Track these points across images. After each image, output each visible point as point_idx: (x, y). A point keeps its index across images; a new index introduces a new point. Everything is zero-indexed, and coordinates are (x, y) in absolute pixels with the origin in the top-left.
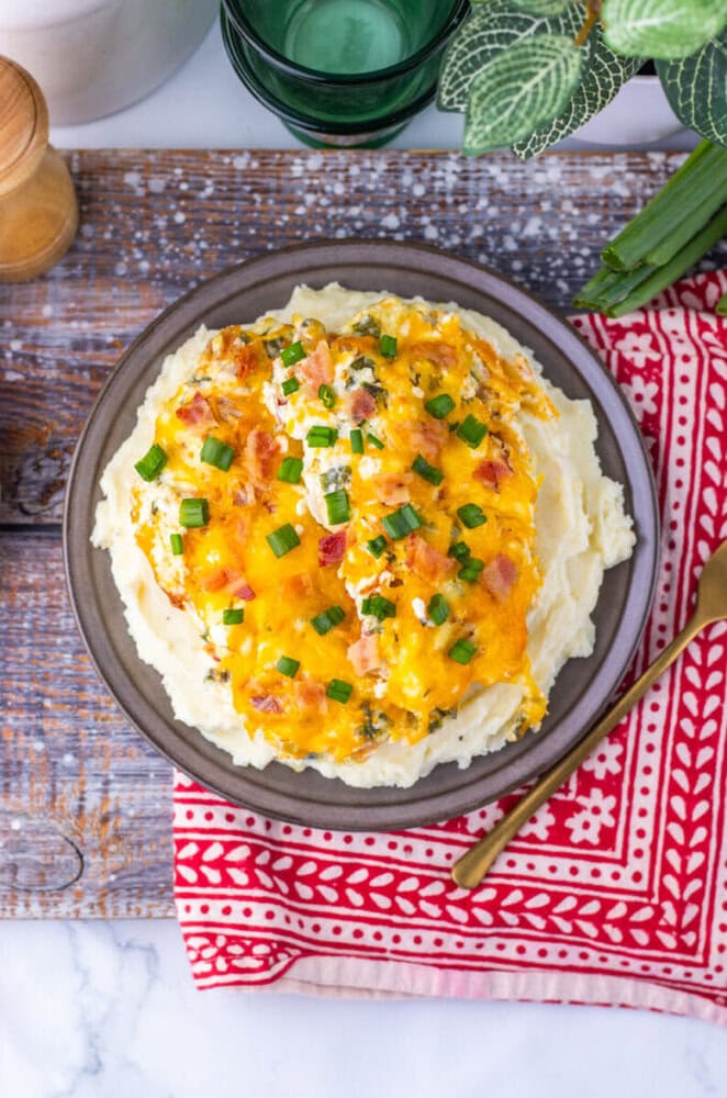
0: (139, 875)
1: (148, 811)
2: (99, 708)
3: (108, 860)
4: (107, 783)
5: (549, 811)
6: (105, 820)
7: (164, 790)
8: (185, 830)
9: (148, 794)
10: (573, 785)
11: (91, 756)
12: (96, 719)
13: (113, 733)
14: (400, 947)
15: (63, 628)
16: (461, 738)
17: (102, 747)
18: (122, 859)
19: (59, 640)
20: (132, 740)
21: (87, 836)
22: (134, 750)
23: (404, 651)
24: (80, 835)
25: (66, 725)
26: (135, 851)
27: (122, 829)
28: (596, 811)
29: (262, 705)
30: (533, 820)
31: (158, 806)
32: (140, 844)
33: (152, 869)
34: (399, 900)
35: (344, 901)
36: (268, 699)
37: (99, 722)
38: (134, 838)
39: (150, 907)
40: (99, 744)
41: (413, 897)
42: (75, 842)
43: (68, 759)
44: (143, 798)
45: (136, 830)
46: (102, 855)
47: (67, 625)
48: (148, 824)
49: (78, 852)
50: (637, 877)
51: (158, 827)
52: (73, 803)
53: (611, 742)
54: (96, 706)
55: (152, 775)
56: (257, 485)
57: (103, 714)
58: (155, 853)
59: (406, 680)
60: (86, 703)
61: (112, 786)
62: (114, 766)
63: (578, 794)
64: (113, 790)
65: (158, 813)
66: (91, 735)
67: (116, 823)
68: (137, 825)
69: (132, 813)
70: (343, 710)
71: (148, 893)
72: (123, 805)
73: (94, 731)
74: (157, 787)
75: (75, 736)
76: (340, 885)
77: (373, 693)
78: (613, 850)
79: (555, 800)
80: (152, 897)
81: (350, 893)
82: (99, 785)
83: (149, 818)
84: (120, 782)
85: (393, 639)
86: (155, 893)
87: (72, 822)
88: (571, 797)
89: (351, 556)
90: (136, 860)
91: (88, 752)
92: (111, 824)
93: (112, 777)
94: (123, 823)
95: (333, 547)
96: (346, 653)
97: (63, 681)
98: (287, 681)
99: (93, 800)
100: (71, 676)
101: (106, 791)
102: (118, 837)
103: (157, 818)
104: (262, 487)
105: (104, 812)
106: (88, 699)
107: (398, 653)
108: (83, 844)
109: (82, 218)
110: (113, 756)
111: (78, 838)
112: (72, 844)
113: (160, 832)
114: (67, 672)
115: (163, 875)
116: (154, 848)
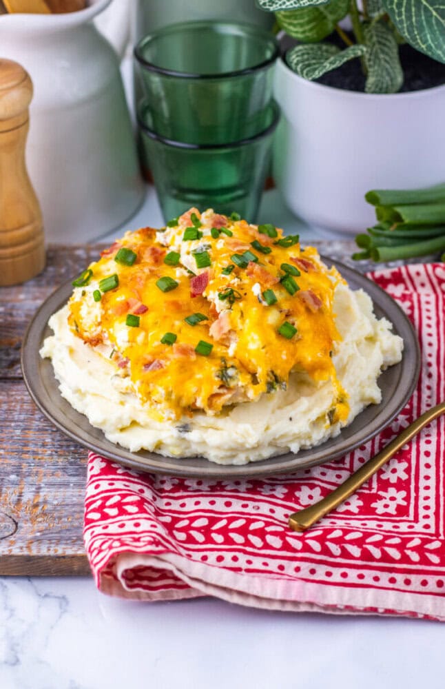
0: (59, 532)
1: (68, 501)
2: (38, 454)
3: (36, 525)
4: (39, 488)
5: (358, 499)
6: (36, 506)
7: (80, 492)
8: (94, 496)
9: (68, 494)
10: (375, 485)
11: (28, 476)
12: (34, 459)
13: (46, 465)
14: (251, 567)
15: (16, 419)
16: (291, 419)
17: (37, 472)
18: (47, 525)
19: (13, 424)
20: (59, 468)
21: (21, 514)
22: (60, 473)
23: (247, 321)
24: (17, 513)
25: (13, 462)
26: (57, 520)
27: (47, 510)
28: (393, 499)
29: (151, 368)
30: (348, 504)
31: (75, 499)
32: (60, 518)
33: (68, 530)
34: (250, 537)
35: (209, 540)
36: (155, 362)
37: (37, 460)
38: (56, 514)
39: (64, 549)
40: (36, 470)
41: (261, 533)
42: (12, 516)
43: (13, 477)
44: (64, 495)
45: (58, 510)
46: (32, 523)
47: (19, 418)
48: (67, 508)
49: (14, 521)
50: (427, 527)
51: (73, 509)
52: (14, 497)
53: (400, 462)
54: (35, 453)
55: (72, 485)
56: (150, 268)
57: (40, 457)
58: (71, 522)
59: (249, 338)
60: (29, 451)
61: (42, 490)
62: (45, 480)
63: (378, 490)
64: (43, 491)
65: (74, 503)
66: (30, 466)
67: (43, 507)
68: (59, 508)
69: (55, 502)
70: (207, 362)
71: (65, 542)
72: (49, 499)
73: (33, 464)
74: (75, 490)
75: (20, 467)
76: (206, 531)
77: (227, 353)
78: (408, 516)
79: (362, 493)
80: (67, 544)
81: (214, 535)
82: (34, 489)
83: (67, 505)
84: (48, 488)
85: (239, 315)
86: (69, 542)
87: (12, 507)
88: (374, 491)
89: (211, 282)
90: (56, 525)
91: (27, 474)
92: (40, 508)
93: (43, 485)
94: (48, 507)
95: (199, 283)
96: (208, 331)
97: (14, 442)
98: (168, 349)
99: (28, 496)
100: (19, 440)
101: (38, 492)
102: (44, 514)
103: (74, 505)
104: (154, 268)
105: (35, 502)
106: (30, 450)
107: (243, 322)
108: (18, 517)
109: (47, 265)
110: (45, 475)
111: (16, 515)
112: (10, 517)
113: (75, 512)
114: (15, 438)
115: (76, 532)
116: (70, 520)
